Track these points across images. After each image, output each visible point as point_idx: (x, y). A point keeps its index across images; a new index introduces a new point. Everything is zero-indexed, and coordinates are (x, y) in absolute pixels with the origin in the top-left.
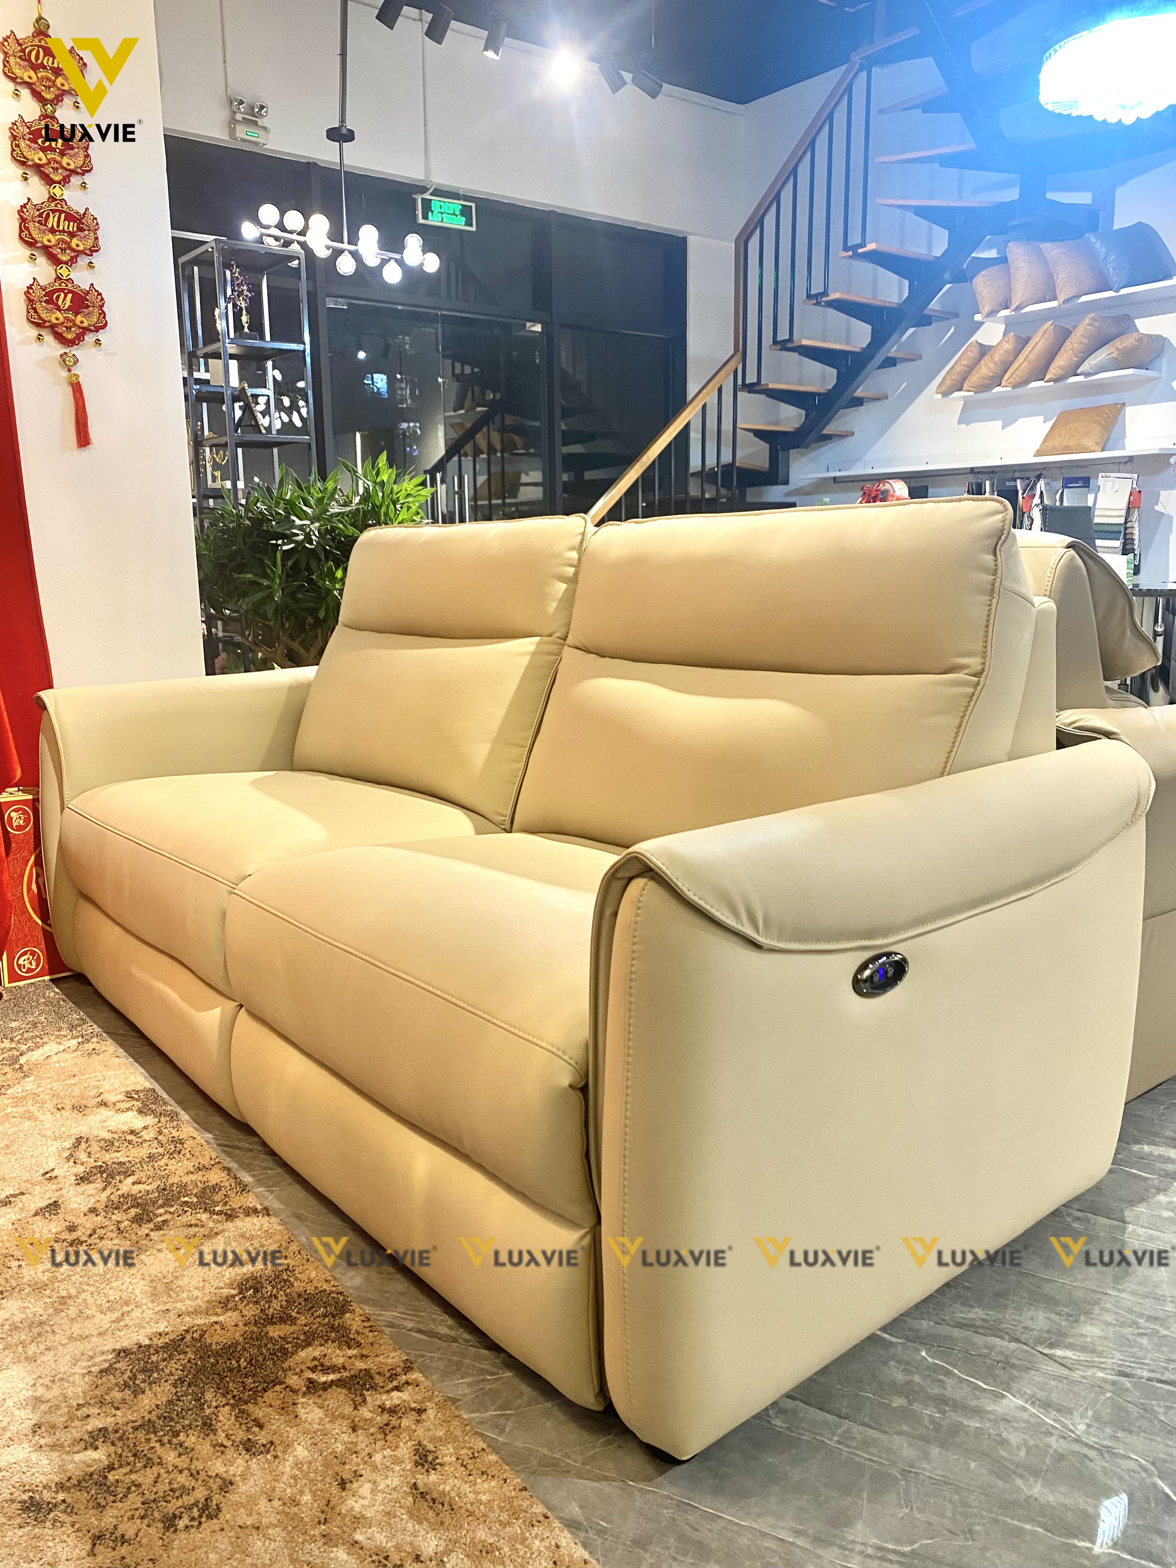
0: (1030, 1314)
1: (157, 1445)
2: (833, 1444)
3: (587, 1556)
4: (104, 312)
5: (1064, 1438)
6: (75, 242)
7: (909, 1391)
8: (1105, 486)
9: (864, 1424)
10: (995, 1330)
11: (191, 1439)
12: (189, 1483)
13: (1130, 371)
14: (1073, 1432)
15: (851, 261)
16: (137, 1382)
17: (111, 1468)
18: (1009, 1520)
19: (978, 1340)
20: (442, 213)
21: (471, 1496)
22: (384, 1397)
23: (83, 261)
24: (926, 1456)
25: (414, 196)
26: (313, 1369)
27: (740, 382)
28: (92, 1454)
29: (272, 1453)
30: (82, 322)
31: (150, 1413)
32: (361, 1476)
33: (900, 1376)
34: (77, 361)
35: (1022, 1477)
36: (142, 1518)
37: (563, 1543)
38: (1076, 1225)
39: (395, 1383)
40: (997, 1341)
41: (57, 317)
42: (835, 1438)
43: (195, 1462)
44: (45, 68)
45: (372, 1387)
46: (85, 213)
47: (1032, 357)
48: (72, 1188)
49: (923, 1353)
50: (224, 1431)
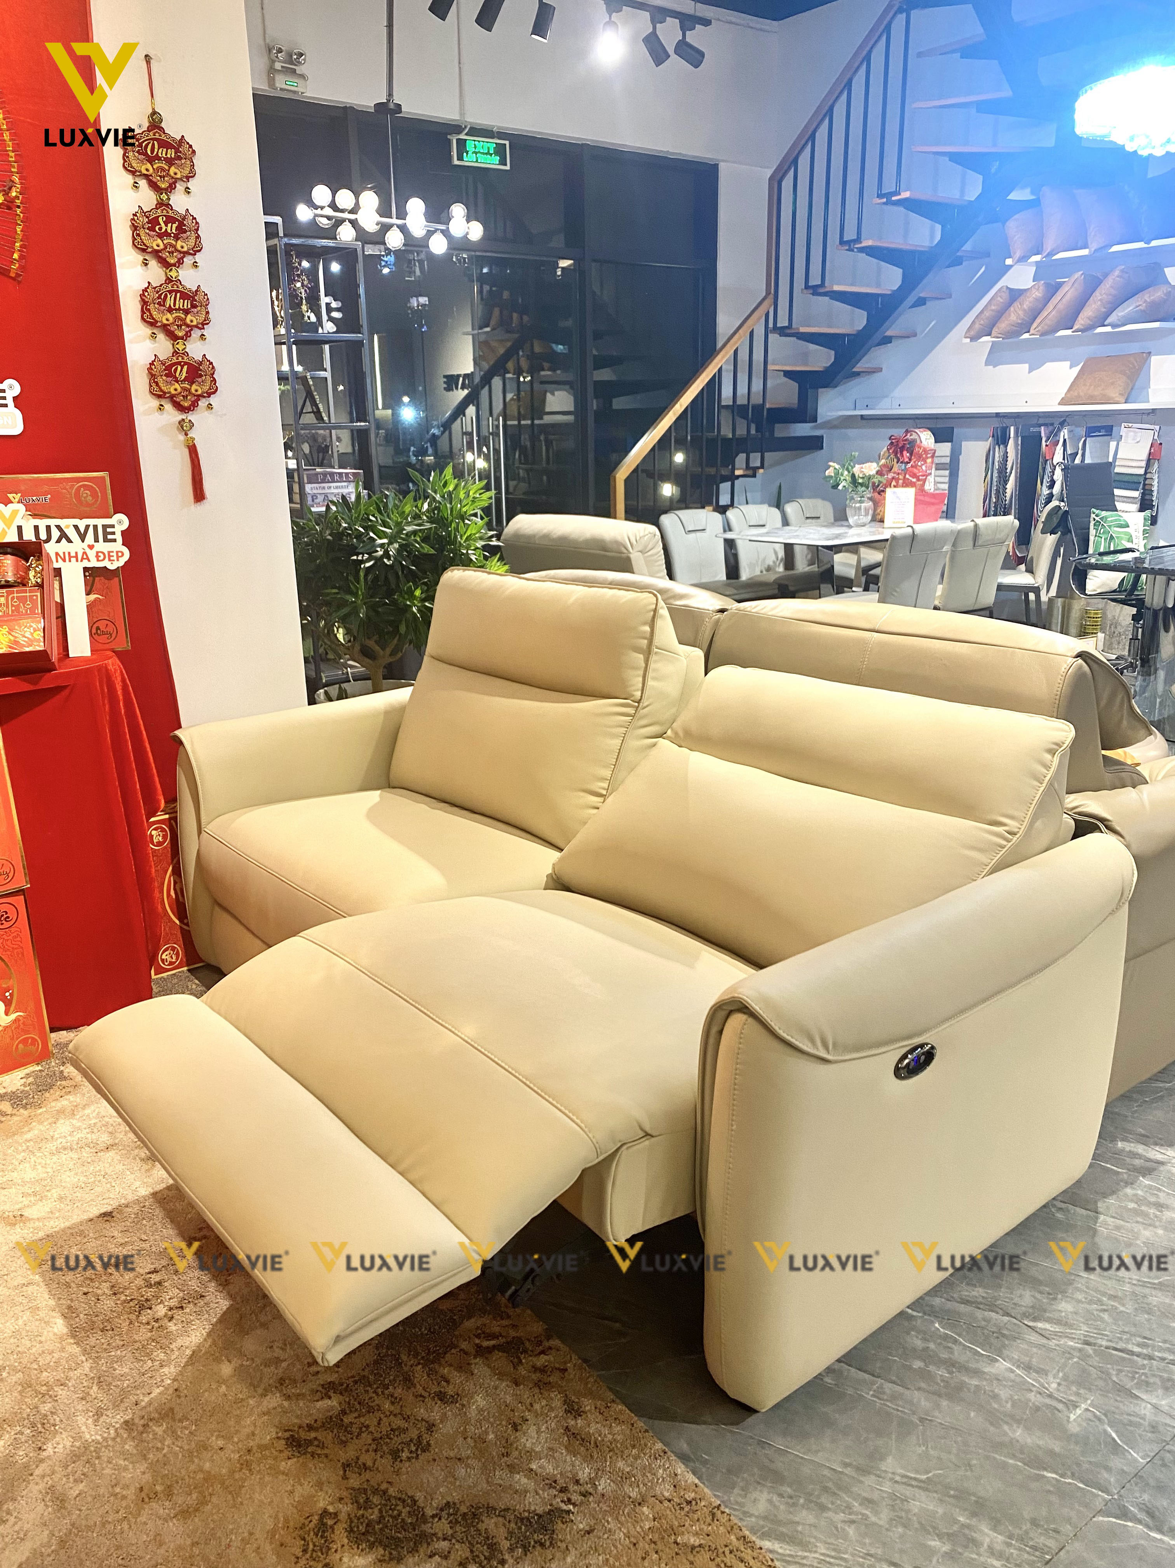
0: (1019, 1292)
1: (374, 1395)
2: (869, 1397)
3: (697, 1481)
4: (214, 380)
5: (1040, 1394)
6: (189, 317)
7: (927, 1356)
8: (1127, 436)
9: (894, 1382)
10: (992, 1307)
11: (398, 1391)
12: (403, 1424)
13: (1156, 325)
14: (1047, 1389)
15: (885, 207)
17: (343, 1412)
18: (997, 1457)
19: (979, 1314)
20: (476, 153)
21: (610, 1437)
22: (535, 1359)
23: (196, 333)
24: (938, 1406)
25: (449, 137)
26: (478, 1336)
27: (771, 325)
28: (327, 1403)
29: (460, 1402)
30: (196, 391)
31: (363, 1370)
32: (527, 1420)
33: (919, 1343)
34: (192, 425)
35: (1007, 1423)
36: (376, 1451)
37: (679, 1471)
38: (1059, 1215)
39: (541, 1348)
40: (993, 1314)
41: (174, 388)
42: (871, 1393)
43: (405, 1409)
44: (159, 159)
45: (524, 1351)
46: (197, 291)
47: (1060, 306)
49: (937, 1325)
50: (421, 1385)
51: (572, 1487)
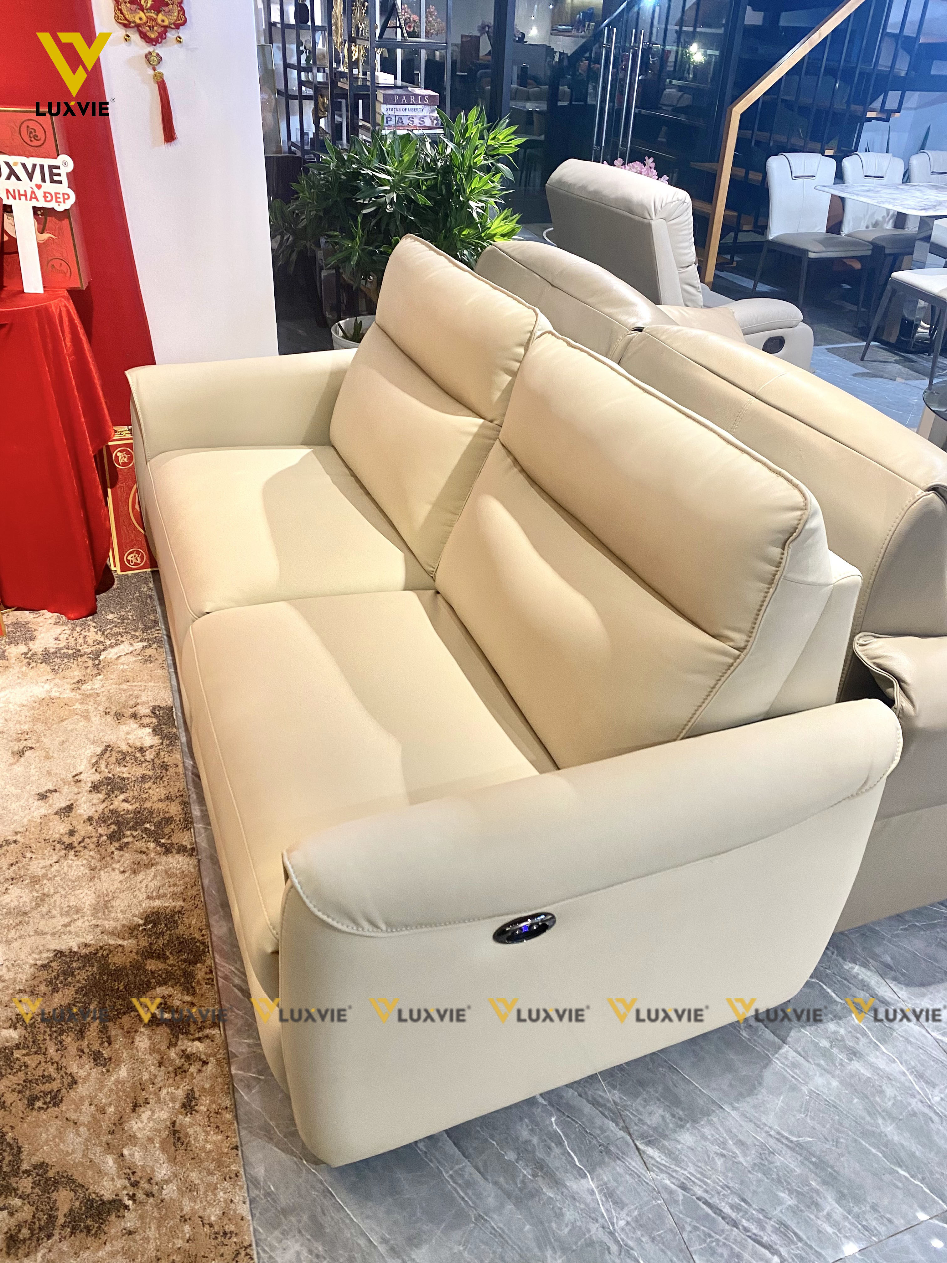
0: (653, 1108)
1: (48, 1038)
2: (446, 1176)
4: (183, 9)
5: (603, 1228)
7: (524, 1150)
9: (476, 1167)
11: (68, 1040)
12: (54, 1073)
14: (613, 1225)
16: (58, 982)
17: (17, 1046)
19: (599, 1120)
21: (202, 1143)
22: (190, 1044)
24: (501, 1208)
28: (12, 1033)
29: (107, 1067)
30: (163, 21)
32: (148, 1103)
33: (525, 1134)
34: (160, 59)
35: (554, 1249)
36: (19, 1092)
37: (237, 1199)
38: (745, 1036)
39: (200, 1034)
40: (612, 1125)
41: (140, 17)
42: (451, 1172)
43: (63, 1060)
45: (186, 1033)
48: (86, 794)
49: (553, 1119)
50: (88, 1040)
51: (144, 1185)
